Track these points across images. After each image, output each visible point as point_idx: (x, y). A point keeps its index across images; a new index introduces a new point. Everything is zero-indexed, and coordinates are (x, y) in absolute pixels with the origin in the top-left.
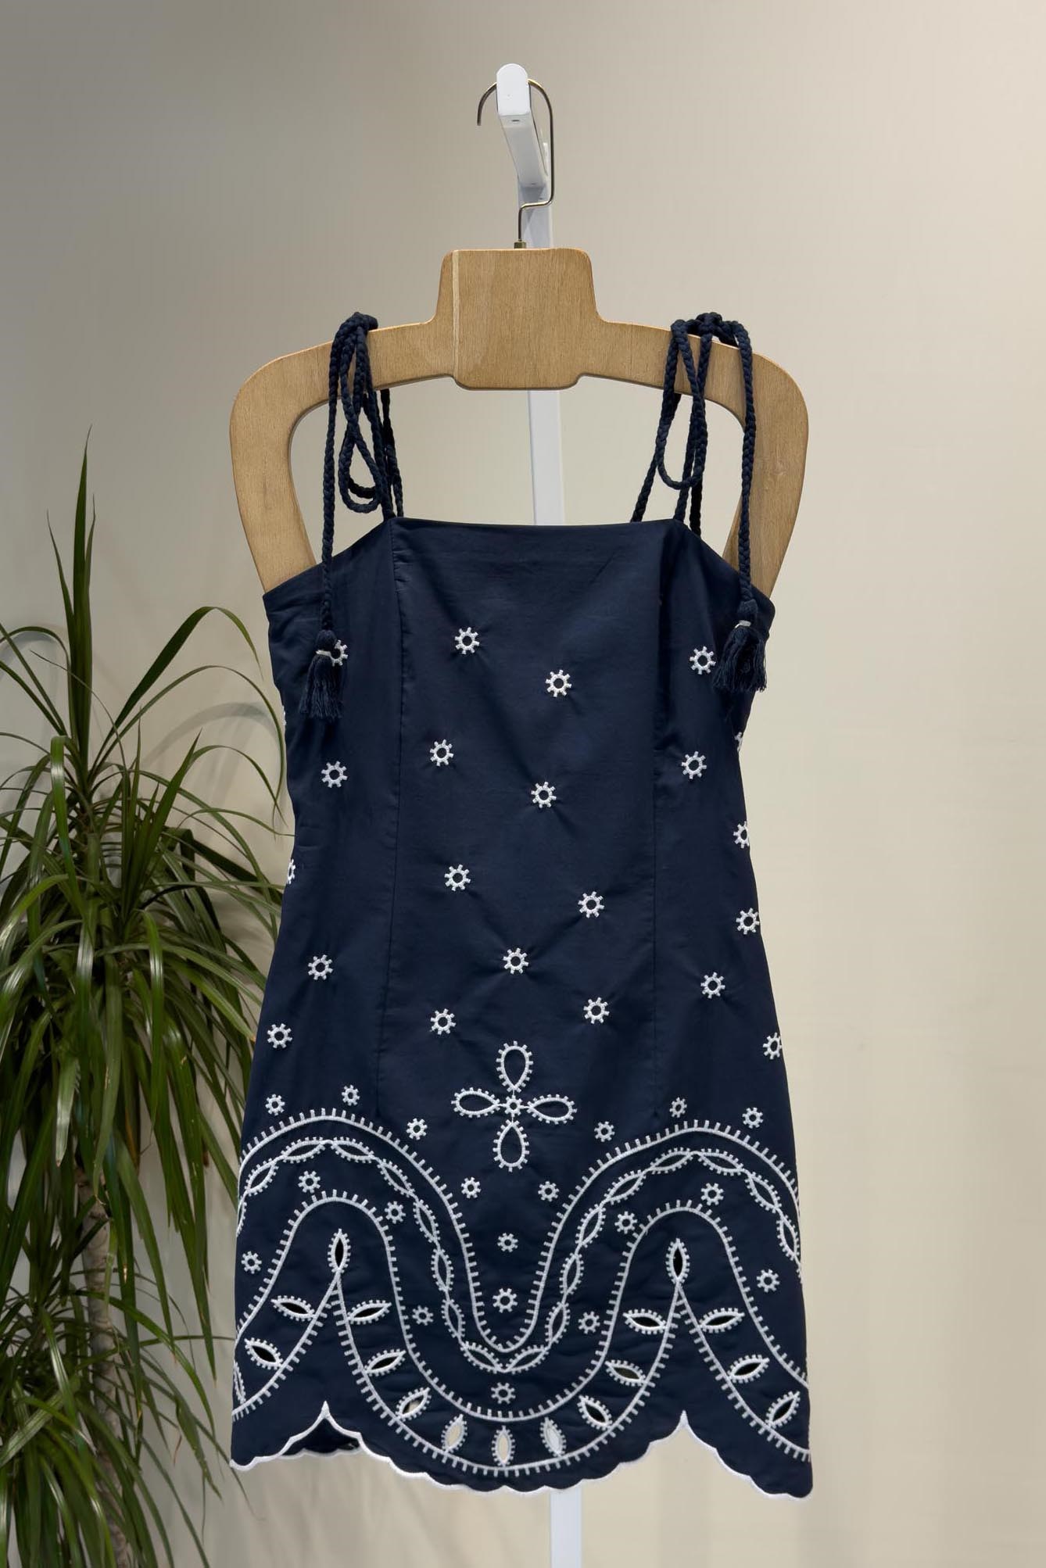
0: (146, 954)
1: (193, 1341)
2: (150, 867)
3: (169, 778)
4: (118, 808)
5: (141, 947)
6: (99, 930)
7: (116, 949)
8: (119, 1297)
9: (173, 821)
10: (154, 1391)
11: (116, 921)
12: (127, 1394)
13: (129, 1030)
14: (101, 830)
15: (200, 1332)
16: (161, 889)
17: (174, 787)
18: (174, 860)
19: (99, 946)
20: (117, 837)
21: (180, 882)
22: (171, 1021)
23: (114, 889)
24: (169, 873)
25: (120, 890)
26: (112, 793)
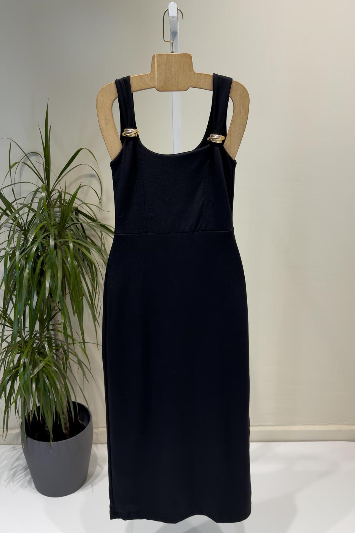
0: (68, 242)
2: (68, 218)
3: (73, 194)
4: (58, 201)
5: (66, 240)
6: (55, 235)
7: (60, 240)
8: (62, 330)
9: (74, 205)
11: (59, 232)
13: (64, 262)
14: (54, 208)
16: (70, 224)
17: (74, 196)
18: (73, 216)
19: (55, 239)
20: (59, 209)
21: (75, 222)
22: (74, 260)
23: (58, 223)
24: (72, 220)
25: (60, 224)
26: (56, 197)
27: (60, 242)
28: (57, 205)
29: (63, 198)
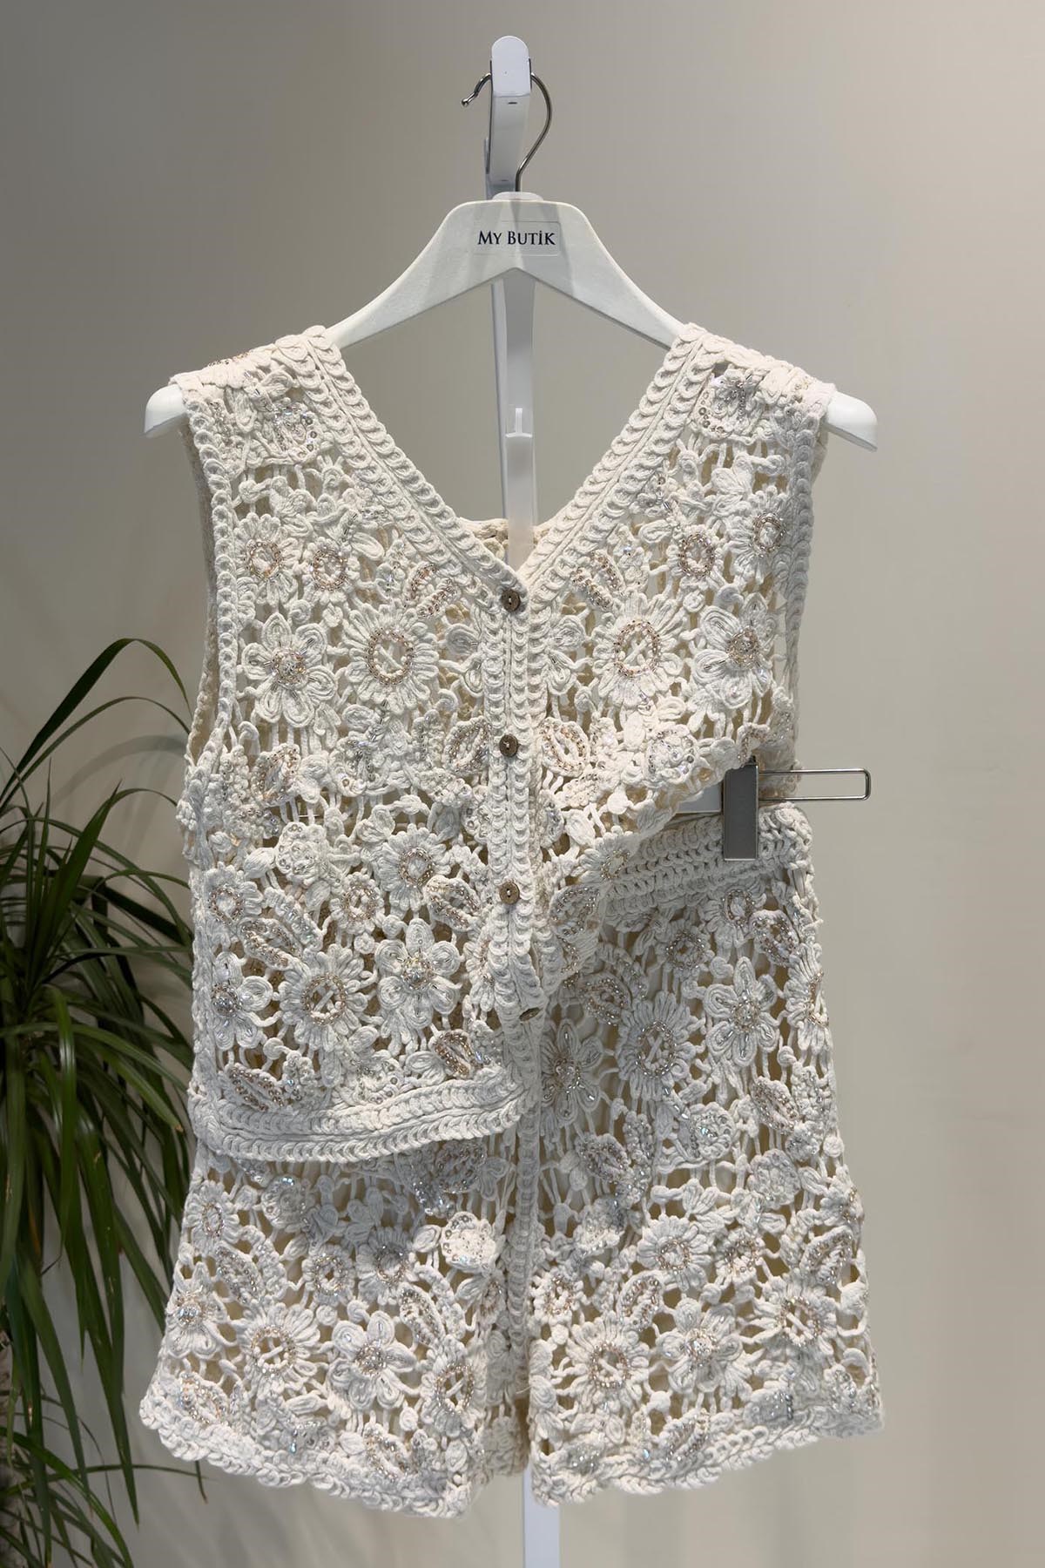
0: (53, 1037)
1: (110, 1473)
2: (61, 932)
3: (81, 826)
4: (23, 856)
5: (49, 1027)
7: (20, 1029)
8: (24, 1432)
9: (91, 869)
10: (68, 1526)
11: (19, 993)
12: (36, 1530)
13: (35, 1122)
15: (117, 1461)
16: (73, 957)
17: (88, 838)
18: (84, 917)
20: (19, 889)
21: (95, 949)
22: (83, 1111)
23: (16, 951)
24: (81, 936)
25: (23, 951)
26: (14, 839)
27: (21, 1036)
28: (13, 872)
29: (38, 842)
